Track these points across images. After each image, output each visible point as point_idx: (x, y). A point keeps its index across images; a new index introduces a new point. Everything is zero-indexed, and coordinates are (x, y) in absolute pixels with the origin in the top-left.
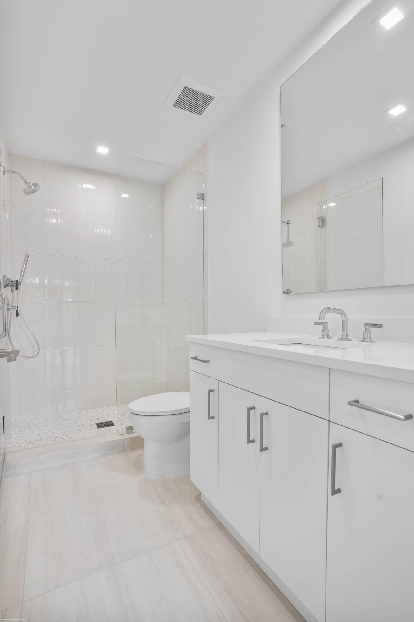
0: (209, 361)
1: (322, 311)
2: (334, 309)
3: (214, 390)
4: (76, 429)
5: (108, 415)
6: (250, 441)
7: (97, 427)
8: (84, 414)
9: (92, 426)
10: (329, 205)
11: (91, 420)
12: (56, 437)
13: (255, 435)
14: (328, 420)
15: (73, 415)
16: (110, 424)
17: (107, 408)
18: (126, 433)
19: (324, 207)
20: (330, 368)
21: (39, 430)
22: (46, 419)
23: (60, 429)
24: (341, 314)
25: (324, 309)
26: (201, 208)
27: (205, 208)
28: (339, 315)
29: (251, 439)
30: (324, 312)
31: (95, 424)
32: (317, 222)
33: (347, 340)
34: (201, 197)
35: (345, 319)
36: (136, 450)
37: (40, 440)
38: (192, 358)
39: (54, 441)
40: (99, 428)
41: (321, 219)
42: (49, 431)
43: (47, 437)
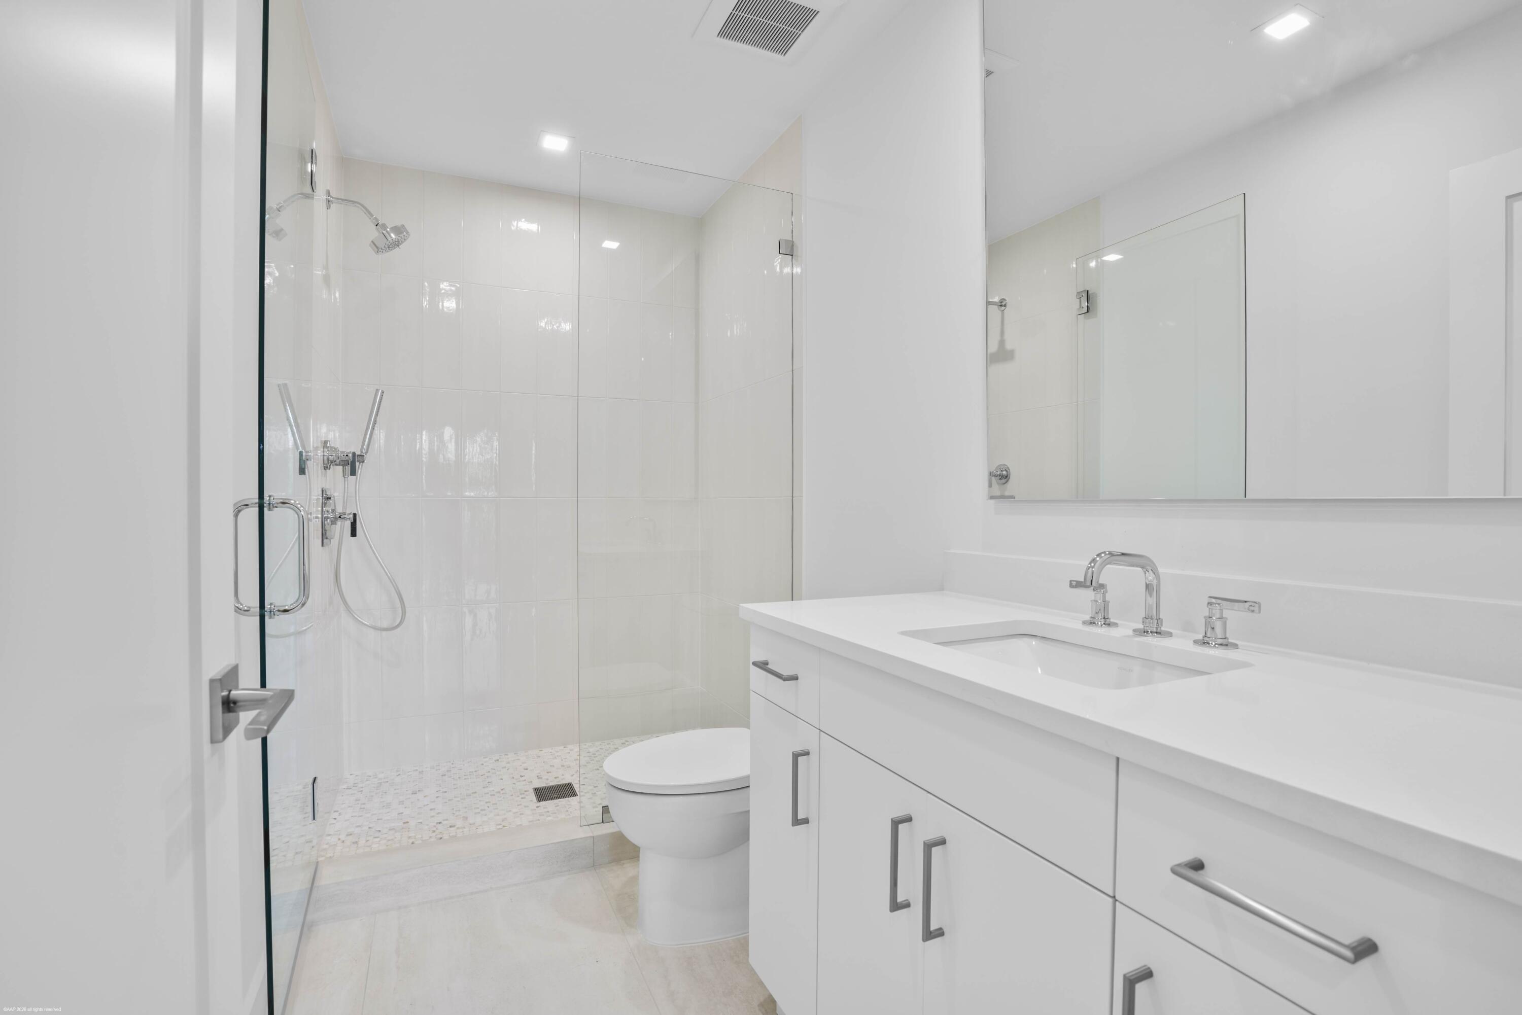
0: (795, 678)
1: (1094, 560)
2: (1123, 554)
3: (807, 753)
4: (486, 803)
5: (563, 766)
6: (896, 906)
7: (534, 799)
8: (509, 763)
9: (523, 796)
10: (1105, 258)
11: (523, 778)
12: (440, 823)
13: (911, 889)
14: (1112, 894)
15: (483, 764)
16: (566, 791)
17: (562, 748)
18: (601, 821)
19: (1093, 264)
20: (1118, 759)
21: (401, 803)
22: (421, 772)
23: (449, 800)
24: (1142, 567)
25: (1099, 555)
26: (787, 270)
27: (797, 270)
28: (1140, 569)
29: (900, 899)
30: (1097, 564)
31: (532, 791)
32: (1075, 305)
33: (1159, 636)
34: (788, 249)
35: (1155, 583)
36: (623, 864)
37: (403, 828)
38: (754, 664)
39: (434, 831)
40: (539, 801)
41: (1085, 295)
42: (424, 806)
43: (420, 821)
